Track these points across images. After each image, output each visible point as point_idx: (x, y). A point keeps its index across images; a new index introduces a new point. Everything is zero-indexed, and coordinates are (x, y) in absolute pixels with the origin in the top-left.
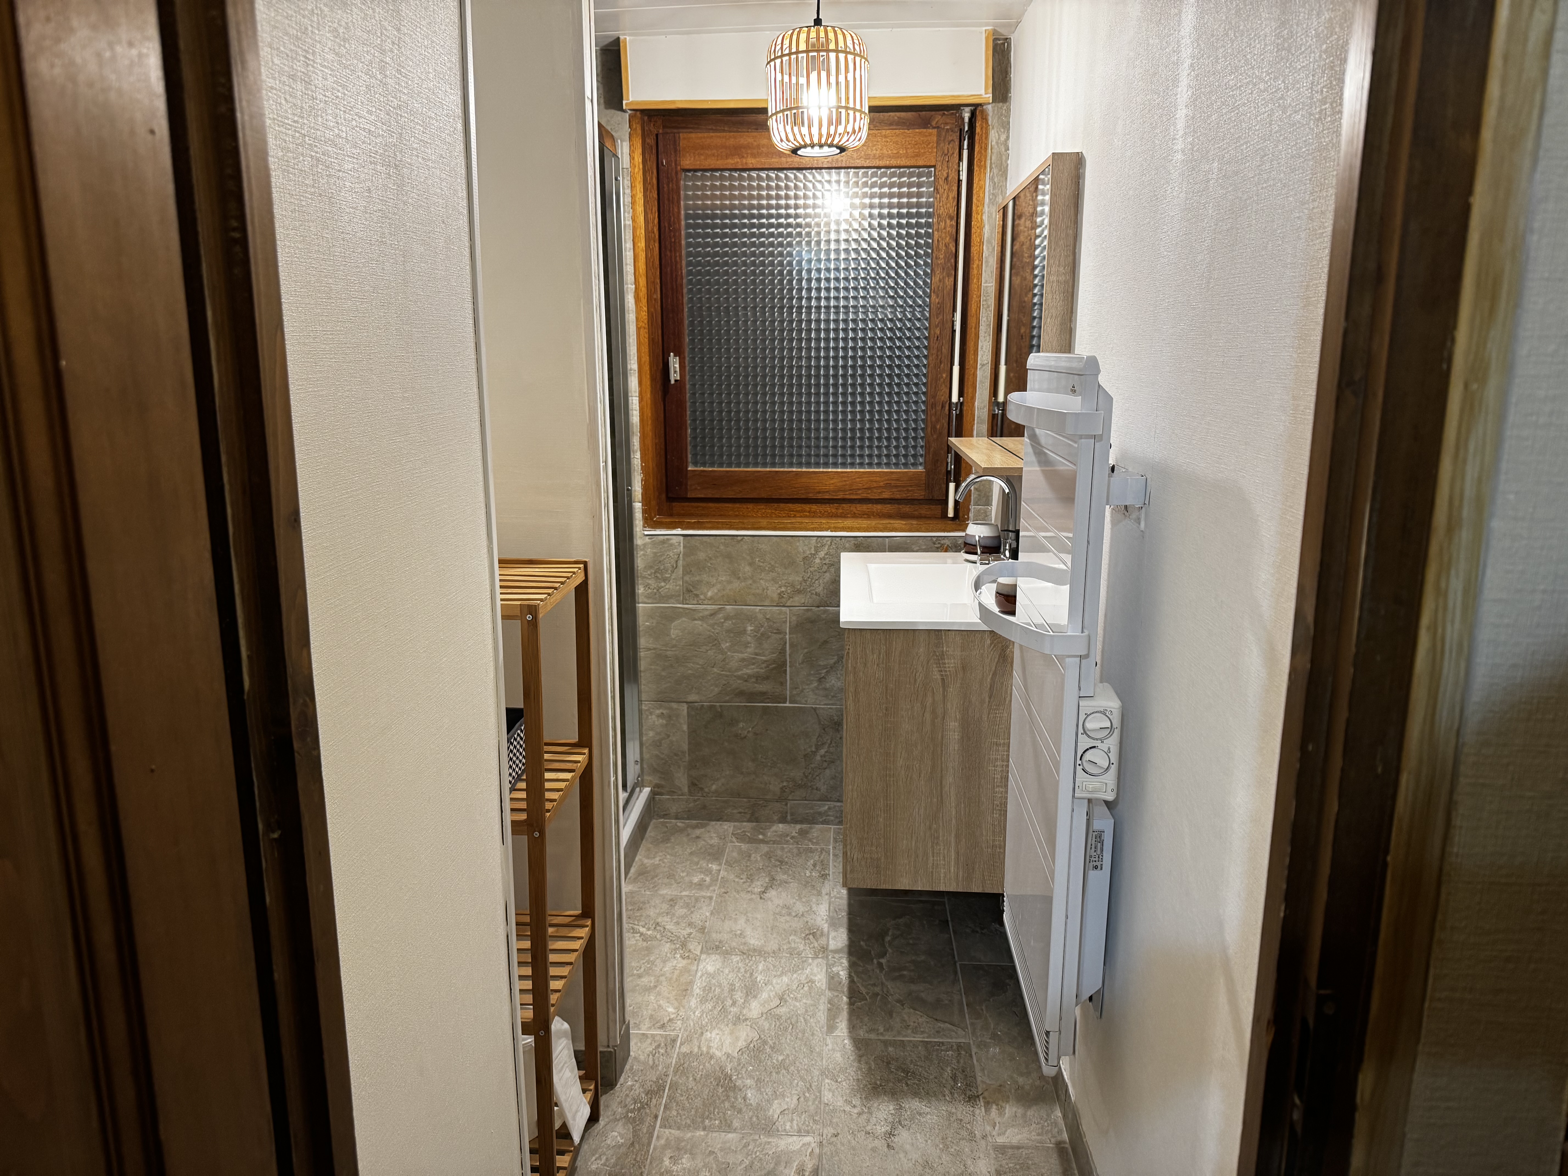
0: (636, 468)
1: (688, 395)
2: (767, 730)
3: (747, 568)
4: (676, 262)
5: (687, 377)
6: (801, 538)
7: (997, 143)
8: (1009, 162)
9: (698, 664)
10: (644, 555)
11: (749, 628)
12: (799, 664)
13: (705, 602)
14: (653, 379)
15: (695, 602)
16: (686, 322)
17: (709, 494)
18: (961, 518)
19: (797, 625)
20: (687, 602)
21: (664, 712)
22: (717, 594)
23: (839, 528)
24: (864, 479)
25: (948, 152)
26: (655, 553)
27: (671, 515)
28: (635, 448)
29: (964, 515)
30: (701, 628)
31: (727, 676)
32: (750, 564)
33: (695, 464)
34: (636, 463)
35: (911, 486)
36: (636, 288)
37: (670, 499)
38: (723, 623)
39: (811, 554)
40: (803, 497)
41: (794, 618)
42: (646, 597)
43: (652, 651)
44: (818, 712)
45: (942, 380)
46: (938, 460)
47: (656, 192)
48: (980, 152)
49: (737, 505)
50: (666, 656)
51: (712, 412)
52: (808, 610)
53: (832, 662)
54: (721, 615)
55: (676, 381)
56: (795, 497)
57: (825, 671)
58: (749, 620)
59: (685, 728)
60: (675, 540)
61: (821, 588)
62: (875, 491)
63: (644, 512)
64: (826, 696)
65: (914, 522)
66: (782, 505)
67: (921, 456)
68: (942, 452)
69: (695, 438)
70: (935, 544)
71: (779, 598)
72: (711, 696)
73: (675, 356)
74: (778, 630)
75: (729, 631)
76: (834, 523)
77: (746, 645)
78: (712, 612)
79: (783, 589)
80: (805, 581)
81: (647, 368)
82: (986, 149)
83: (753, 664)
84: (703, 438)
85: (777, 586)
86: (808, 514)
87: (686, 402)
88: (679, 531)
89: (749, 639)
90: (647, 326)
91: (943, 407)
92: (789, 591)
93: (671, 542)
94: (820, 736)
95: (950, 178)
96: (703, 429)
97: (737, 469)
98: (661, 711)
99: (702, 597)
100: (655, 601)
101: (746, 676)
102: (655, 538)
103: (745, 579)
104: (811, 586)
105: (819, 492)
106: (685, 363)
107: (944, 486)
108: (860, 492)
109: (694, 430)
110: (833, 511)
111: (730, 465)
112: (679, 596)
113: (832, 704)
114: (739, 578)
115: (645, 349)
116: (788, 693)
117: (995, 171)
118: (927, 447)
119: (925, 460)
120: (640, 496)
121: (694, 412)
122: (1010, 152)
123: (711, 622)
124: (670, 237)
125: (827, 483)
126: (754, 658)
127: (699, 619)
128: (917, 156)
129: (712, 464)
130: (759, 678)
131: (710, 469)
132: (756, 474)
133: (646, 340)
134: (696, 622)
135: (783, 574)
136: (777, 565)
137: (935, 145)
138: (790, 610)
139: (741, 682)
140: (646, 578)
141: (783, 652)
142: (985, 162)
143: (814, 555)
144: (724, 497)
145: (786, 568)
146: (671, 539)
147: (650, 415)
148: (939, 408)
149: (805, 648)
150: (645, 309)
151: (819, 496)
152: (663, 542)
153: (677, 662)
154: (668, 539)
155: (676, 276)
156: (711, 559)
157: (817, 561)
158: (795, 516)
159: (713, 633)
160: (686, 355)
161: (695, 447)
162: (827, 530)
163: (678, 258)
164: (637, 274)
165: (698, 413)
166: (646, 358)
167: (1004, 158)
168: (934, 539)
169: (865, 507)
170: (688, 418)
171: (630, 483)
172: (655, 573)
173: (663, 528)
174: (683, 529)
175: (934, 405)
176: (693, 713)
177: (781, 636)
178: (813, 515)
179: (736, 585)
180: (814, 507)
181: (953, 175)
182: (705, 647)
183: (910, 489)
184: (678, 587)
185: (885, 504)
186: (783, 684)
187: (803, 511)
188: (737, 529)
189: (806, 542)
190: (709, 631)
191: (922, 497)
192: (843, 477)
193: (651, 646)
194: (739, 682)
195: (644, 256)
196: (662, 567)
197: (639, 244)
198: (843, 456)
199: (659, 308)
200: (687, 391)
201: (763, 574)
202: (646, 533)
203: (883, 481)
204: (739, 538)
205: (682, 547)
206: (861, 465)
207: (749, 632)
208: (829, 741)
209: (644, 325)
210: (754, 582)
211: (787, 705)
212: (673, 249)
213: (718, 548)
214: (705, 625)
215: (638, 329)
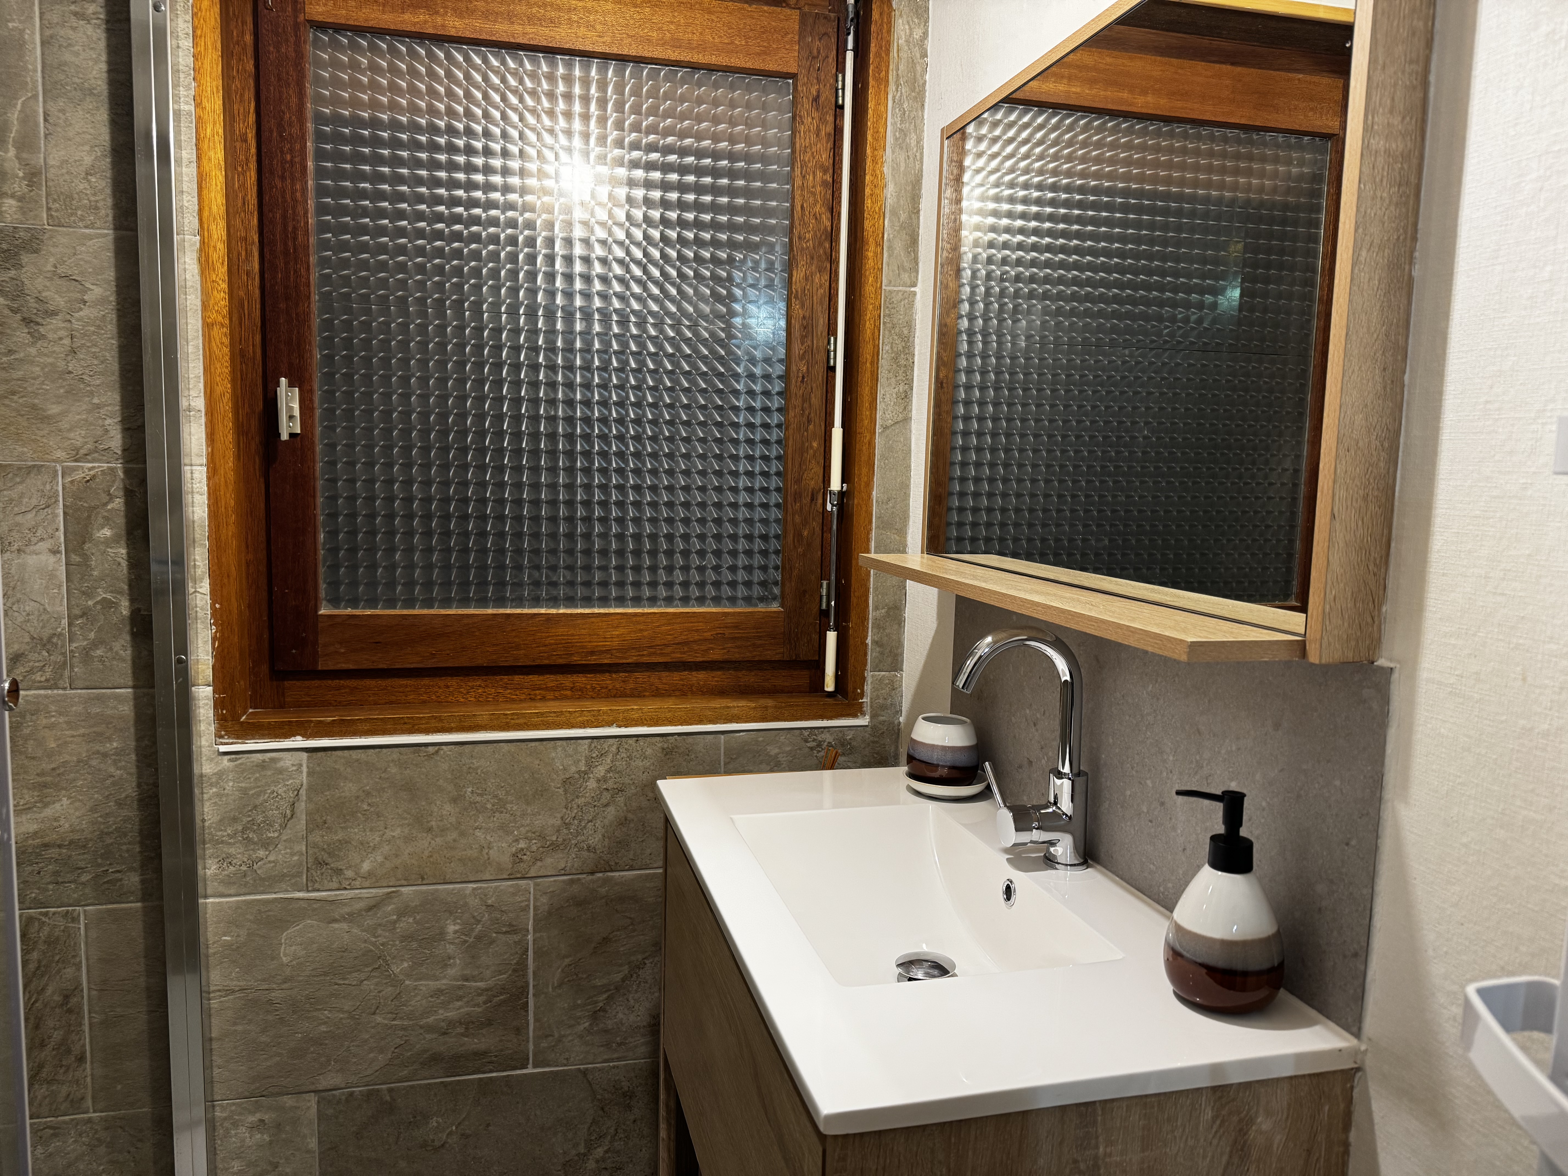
0: (200, 614)
1: (319, 465)
2: (488, 1125)
3: (448, 808)
4: (294, 200)
5: (318, 430)
6: (559, 743)
7: (907, 41)
8: (927, 77)
9: (341, 1011)
10: (218, 795)
11: (451, 928)
12: (554, 988)
13: (357, 883)
14: (240, 430)
15: (335, 885)
16: (316, 322)
17: (365, 661)
18: (850, 694)
19: (550, 913)
20: (317, 886)
21: (266, 1117)
22: (382, 865)
23: (633, 720)
24: (677, 626)
25: (819, 52)
26: (244, 791)
27: (281, 706)
28: (199, 572)
29: (856, 689)
30: (346, 936)
31: (404, 1028)
32: (454, 800)
33: (335, 601)
34: (199, 603)
35: (759, 638)
36: (203, 242)
37: (279, 675)
38: (395, 922)
39: (579, 772)
40: (561, 661)
41: (544, 900)
42: (222, 882)
43: (238, 995)
44: (590, 1077)
45: (811, 452)
46: (805, 592)
47: (252, 62)
48: (878, 55)
49: (426, 681)
50: (270, 1002)
51: (371, 499)
52: (572, 882)
53: (618, 977)
54: (392, 906)
55: (292, 435)
56: (546, 662)
57: (605, 996)
58: (451, 913)
59: (313, 1143)
60: (288, 761)
61: (598, 836)
62: (696, 647)
63: (218, 704)
64: (608, 1045)
65: (770, 702)
66: (517, 678)
67: (776, 583)
68: (813, 578)
69: (334, 551)
70: (806, 741)
71: (514, 863)
72: (369, 1072)
73: (291, 385)
74: (510, 925)
75: (407, 938)
76: (624, 712)
77: (445, 962)
78: (372, 902)
79: (522, 845)
80: (567, 825)
81: (226, 406)
82: (888, 52)
83: (460, 998)
84: (353, 550)
85: (510, 839)
86: (569, 693)
87: (314, 478)
88: (298, 742)
89: (451, 949)
90: (227, 322)
91: (813, 499)
92: (534, 848)
93: (280, 764)
94: (594, 1122)
95: (822, 99)
96: (353, 533)
97: (425, 611)
98: (258, 1116)
99: (349, 873)
100: (243, 890)
101: (443, 1024)
102: (244, 758)
103: (443, 830)
104: (578, 833)
105: (592, 653)
106: (311, 400)
107: (815, 637)
108: (669, 649)
109: (333, 534)
110: (618, 686)
111: (410, 603)
112: (299, 874)
113: (619, 1059)
114: (430, 830)
115: (223, 368)
116: (531, 1047)
117: (904, 90)
118: (784, 568)
119: (782, 592)
120: (210, 672)
121: (333, 498)
122: (929, 60)
123: (369, 922)
124: (282, 152)
125: (608, 635)
126: (460, 988)
127: (343, 919)
128: (765, 53)
129: (372, 602)
130: (469, 1025)
131: (368, 612)
132: (466, 621)
133: (226, 350)
134: (336, 926)
135: (524, 815)
136: (509, 798)
137: (797, 37)
138: (536, 885)
139: (434, 1036)
140: (222, 842)
141: (520, 968)
142: (887, 72)
143: (585, 773)
144: (398, 666)
145: (528, 803)
146: (279, 759)
147: (232, 503)
148: (806, 501)
149: (565, 957)
150: (224, 286)
151: (593, 660)
152: (263, 766)
153: (294, 1012)
154: (273, 760)
155: (295, 228)
156: (368, 794)
157: (592, 784)
158: (544, 699)
159: (374, 944)
160: (316, 386)
161: (334, 568)
162: (609, 724)
163: (298, 194)
164: (206, 214)
165: (340, 501)
166: (225, 387)
167: (918, 68)
168: (806, 733)
169: (676, 677)
170: (319, 511)
171: (183, 647)
172: (243, 832)
173: (262, 736)
174: (307, 736)
175: (797, 496)
176: (330, 1112)
177: (516, 938)
178: (579, 694)
179: (424, 844)
180: (581, 680)
181: (827, 94)
182: (355, 974)
183: (759, 642)
184: (296, 858)
185: (712, 670)
186: (520, 1030)
187: (559, 688)
188: (427, 731)
189: (570, 751)
190: (365, 941)
191: (777, 657)
192: (638, 623)
193: (234, 984)
194: (428, 1036)
195: (221, 178)
196: (260, 819)
197: (212, 154)
198: (637, 584)
199: (257, 292)
200: (318, 457)
201: (481, 819)
202: (223, 748)
203: (709, 630)
204: (430, 749)
205: (305, 774)
206: (669, 601)
207: (450, 936)
208: (612, 1131)
209: (220, 319)
210: (462, 834)
211: (530, 1070)
212: (287, 174)
213: (385, 771)
214: (355, 931)
215: (208, 326)
